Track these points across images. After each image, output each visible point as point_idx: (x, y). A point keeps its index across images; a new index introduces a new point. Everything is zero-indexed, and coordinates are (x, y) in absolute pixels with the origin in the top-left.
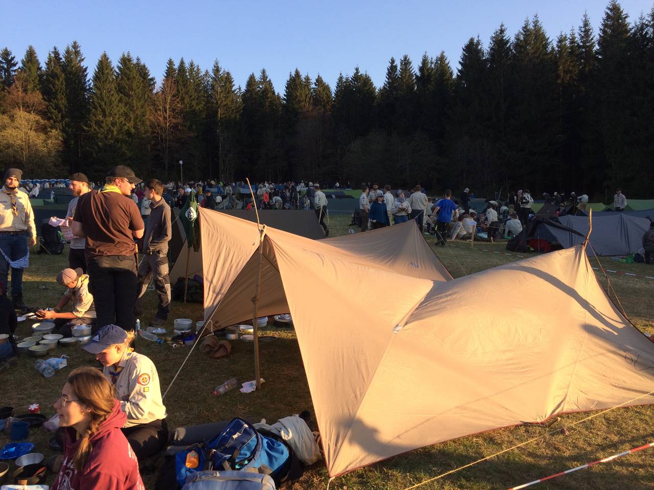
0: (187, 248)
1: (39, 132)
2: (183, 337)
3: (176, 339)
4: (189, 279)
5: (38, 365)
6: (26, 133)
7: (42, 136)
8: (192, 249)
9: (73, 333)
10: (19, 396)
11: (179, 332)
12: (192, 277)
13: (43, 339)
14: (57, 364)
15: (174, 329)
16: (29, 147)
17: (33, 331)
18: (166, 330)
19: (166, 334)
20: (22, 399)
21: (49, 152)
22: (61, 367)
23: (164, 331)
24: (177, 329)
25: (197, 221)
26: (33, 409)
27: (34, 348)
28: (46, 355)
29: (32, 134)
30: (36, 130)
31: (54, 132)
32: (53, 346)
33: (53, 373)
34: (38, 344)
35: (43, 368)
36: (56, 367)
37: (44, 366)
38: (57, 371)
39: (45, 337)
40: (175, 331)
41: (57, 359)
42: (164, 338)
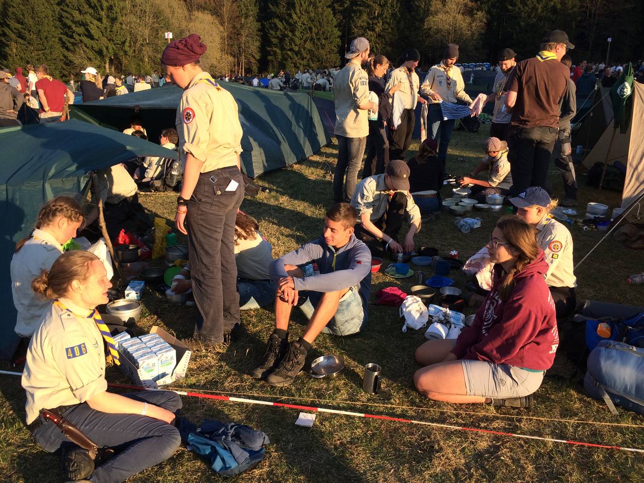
0: (613, 129)
1: (466, 15)
2: (596, 222)
3: (587, 222)
4: (608, 164)
5: (457, 221)
6: (454, 17)
7: (468, 20)
8: (618, 130)
9: (487, 200)
10: (441, 243)
11: (592, 216)
12: (612, 163)
13: (461, 201)
14: (473, 224)
15: (586, 213)
16: (455, 30)
17: (453, 193)
18: (577, 211)
19: (577, 215)
20: (444, 245)
21: (473, 34)
22: (476, 226)
23: (575, 212)
24: (589, 213)
25: (631, 98)
26: (453, 254)
27: (454, 207)
28: (464, 215)
29: (460, 17)
30: (463, 14)
31: (480, 14)
32: (469, 209)
33: (469, 231)
34: (457, 204)
35: (461, 225)
36: (472, 226)
37: (462, 222)
38: (472, 230)
39: (463, 200)
40: (587, 214)
41: (473, 220)
42: (574, 219)
